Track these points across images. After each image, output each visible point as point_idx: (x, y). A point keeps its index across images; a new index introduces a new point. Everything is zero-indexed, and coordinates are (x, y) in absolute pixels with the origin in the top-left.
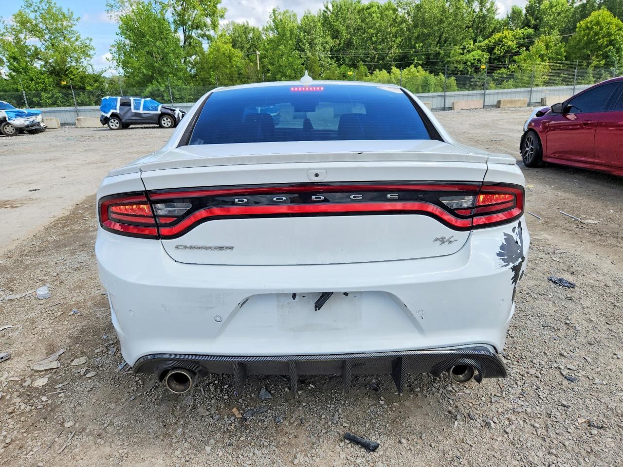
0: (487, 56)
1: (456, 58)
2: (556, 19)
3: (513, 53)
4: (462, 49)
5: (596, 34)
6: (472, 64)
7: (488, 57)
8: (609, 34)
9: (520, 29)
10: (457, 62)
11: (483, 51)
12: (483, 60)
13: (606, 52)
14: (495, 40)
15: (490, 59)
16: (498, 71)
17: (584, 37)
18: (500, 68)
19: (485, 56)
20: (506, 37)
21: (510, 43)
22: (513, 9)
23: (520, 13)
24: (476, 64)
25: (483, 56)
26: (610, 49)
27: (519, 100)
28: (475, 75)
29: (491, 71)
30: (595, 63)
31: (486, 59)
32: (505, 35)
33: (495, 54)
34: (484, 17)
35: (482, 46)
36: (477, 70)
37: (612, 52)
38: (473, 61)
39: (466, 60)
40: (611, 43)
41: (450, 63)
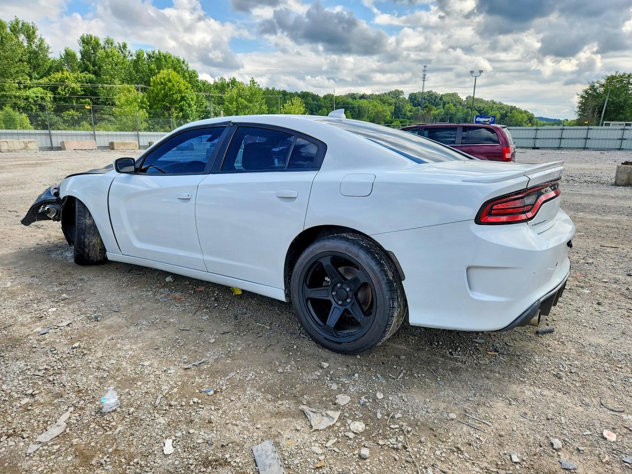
0: (50, 95)
1: (14, 93)
2: (115, 69)
3: (79, 95)
4: (17, 83)
5: (170, 89)
6: (35, 101)
7: (52, 96)
8: (180, 91)
9: (80, 73)
10: (15, 97)
11: (44, 89)
12: (48, 99)
13: (181, 105)
14: (56, 79)
15: (54, 98)
16: (67, 112)
17: (161, 91)
18: (67, 109)
19: (49, 95)
20: (67, 78)
21: (73, 85)
22: (66, 51)
23: (74, 56)
24: (40, 102)
25: (46, 94)
26: (183, 104)
27: (131, 143)
28: (41, 113)
29: (58, 111)
30: (175, 115)
31: (50, 98)
32: (67, 76)
33: (59, 94)
34: (35, 53)
35: (42, 84)
36: (42, 108)
37: (186, 107)
38: (36, 99)
39: (26, 96)
40: (183, 98)
41: (7, 97)
